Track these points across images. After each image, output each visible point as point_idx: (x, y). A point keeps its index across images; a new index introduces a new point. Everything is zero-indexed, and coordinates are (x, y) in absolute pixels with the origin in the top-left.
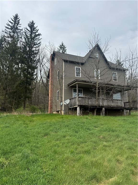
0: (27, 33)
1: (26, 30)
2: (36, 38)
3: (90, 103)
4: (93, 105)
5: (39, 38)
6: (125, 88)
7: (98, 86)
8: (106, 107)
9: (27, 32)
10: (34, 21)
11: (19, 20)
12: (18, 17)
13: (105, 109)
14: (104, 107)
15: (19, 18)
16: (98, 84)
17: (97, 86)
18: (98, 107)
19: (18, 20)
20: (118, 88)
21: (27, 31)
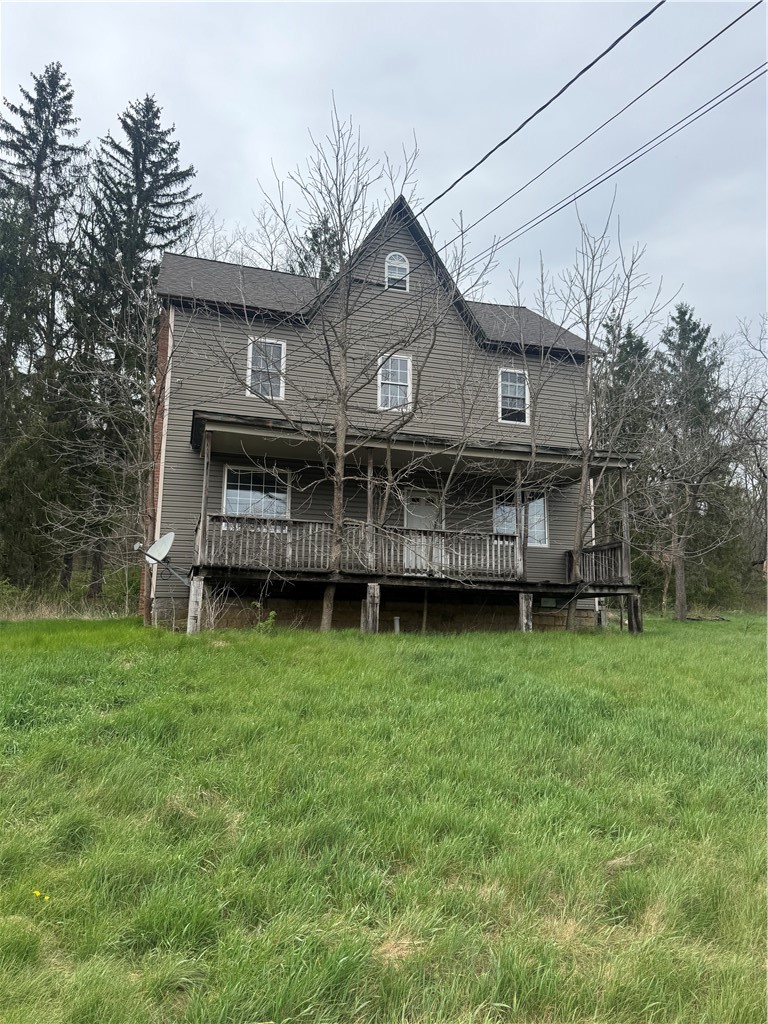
0: (118, 166)
1: (108, 148)
2: (167, 191)
3: (289, 552)
4: (309, 569)
5: (185, 193)
6: (533, 459)
7: (347, 448)
8: (391, 577)
9: (118, 161)
10: (154, 99)
11: (69, 97)
12: (62, 83)
13: (383, 588)
14: (374, 577)
15: (67, 85)
16: (348, 437)
17: (340, 451)
18: (336, 578)
19: (63, 94)
20: (487, 460)
21: (117, 155)
